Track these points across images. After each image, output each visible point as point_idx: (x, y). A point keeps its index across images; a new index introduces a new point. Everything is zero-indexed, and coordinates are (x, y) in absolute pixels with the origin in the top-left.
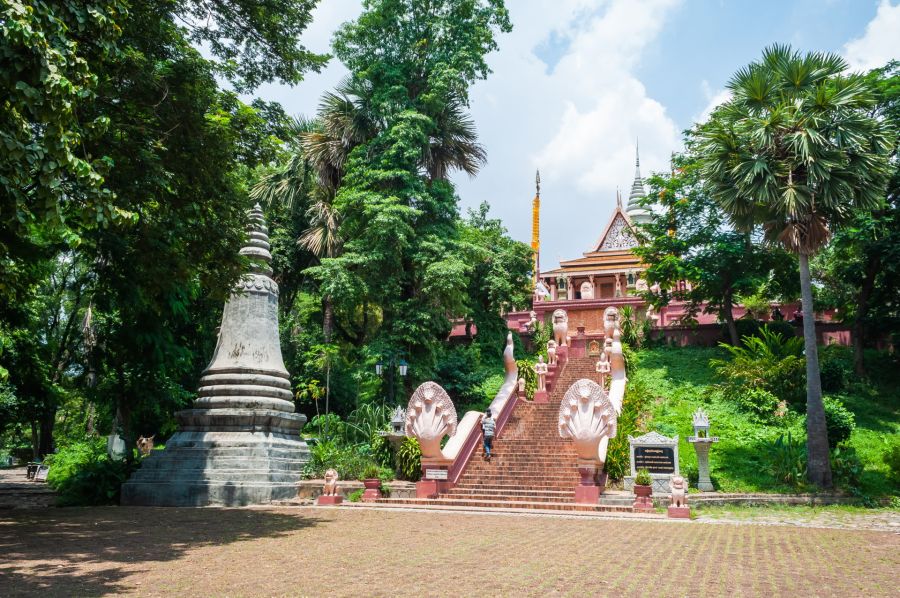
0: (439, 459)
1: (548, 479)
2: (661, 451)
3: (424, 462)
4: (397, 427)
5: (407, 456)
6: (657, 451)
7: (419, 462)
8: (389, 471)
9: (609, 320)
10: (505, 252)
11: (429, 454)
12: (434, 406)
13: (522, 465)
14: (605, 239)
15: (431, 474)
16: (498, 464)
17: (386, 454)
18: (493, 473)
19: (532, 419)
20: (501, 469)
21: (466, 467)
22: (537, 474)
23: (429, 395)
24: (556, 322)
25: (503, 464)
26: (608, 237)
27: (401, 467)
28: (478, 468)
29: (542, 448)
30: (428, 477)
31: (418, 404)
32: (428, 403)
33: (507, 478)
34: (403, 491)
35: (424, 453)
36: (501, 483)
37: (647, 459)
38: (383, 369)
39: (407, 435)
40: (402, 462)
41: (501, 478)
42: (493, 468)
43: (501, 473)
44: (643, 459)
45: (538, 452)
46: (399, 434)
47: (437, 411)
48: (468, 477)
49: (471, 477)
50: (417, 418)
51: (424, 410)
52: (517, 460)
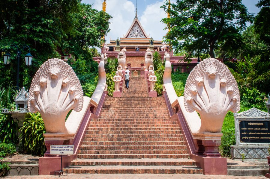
0: (64, 134)
1: (154, 148)
2: (262, 124)
3: (48, 138)
4: (21, 105)
5: (30, 131)
6: (259, 124)
7: (42, 136)
8: (10, 146)
9: (148, 58)
10: (95, 16)
11: (54, 130)
12: (60, 82)
13: (129, 136)
14: (130, 32)
15: (55, 150)
16: (108, 136)
17: (9, 129)
18: (106, 144)
19: (117, 106)
20: (112, 140)
21: (83, 140)
22: (144, 144)
23: (55, 70)
24: (120, 58)
25: (113, 136)
26: (131, 32)
27: (24, 142)
28: (92, 140)
29: (139, 123)
30: (52, 152)
31: (43, 80)
32: (54, 79)
33: (120, 148)
34: (23, 168)
35: (48, 128)
36: (116, 152)
37: (251, 131)
38: (11, 60)
39: (30, 112)
40: (24, 137)
41: (114, 148)
42: (106, 140)
43: (113, 144)
44: (248, 131)
45: (137, 126)
46: (22, 111)
47: (63, 87)
48: (85, 148)
49: (88, 148)
50: (41, 94)
51: (49, 85)
52: (123, 133)
